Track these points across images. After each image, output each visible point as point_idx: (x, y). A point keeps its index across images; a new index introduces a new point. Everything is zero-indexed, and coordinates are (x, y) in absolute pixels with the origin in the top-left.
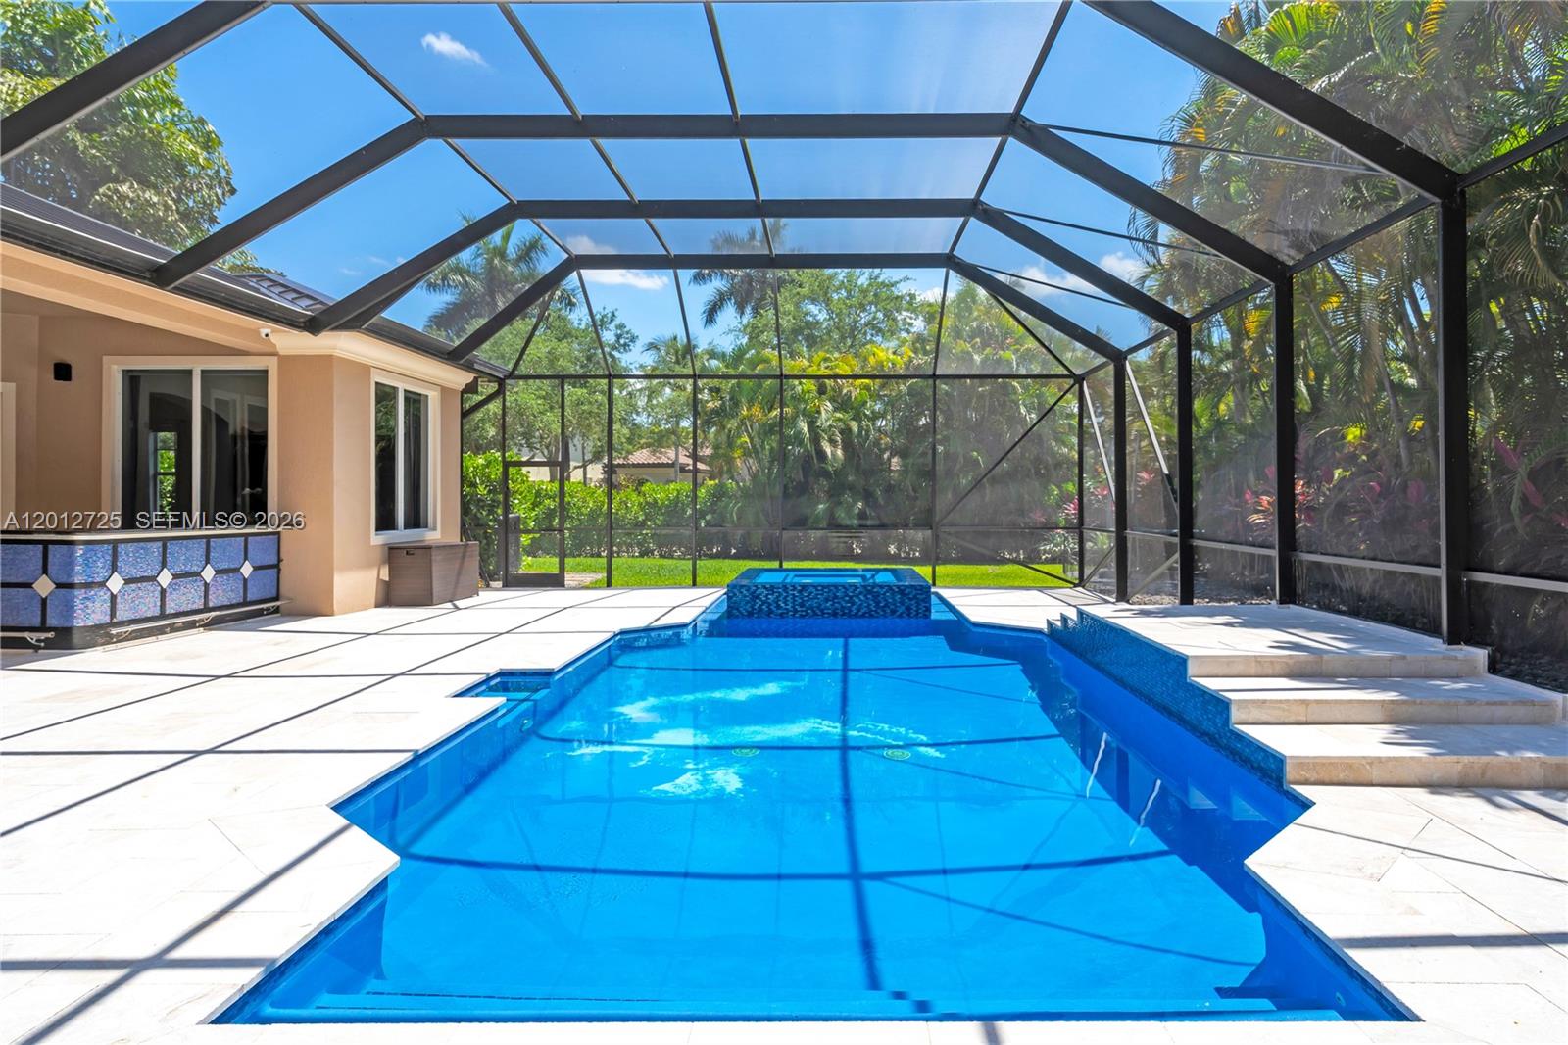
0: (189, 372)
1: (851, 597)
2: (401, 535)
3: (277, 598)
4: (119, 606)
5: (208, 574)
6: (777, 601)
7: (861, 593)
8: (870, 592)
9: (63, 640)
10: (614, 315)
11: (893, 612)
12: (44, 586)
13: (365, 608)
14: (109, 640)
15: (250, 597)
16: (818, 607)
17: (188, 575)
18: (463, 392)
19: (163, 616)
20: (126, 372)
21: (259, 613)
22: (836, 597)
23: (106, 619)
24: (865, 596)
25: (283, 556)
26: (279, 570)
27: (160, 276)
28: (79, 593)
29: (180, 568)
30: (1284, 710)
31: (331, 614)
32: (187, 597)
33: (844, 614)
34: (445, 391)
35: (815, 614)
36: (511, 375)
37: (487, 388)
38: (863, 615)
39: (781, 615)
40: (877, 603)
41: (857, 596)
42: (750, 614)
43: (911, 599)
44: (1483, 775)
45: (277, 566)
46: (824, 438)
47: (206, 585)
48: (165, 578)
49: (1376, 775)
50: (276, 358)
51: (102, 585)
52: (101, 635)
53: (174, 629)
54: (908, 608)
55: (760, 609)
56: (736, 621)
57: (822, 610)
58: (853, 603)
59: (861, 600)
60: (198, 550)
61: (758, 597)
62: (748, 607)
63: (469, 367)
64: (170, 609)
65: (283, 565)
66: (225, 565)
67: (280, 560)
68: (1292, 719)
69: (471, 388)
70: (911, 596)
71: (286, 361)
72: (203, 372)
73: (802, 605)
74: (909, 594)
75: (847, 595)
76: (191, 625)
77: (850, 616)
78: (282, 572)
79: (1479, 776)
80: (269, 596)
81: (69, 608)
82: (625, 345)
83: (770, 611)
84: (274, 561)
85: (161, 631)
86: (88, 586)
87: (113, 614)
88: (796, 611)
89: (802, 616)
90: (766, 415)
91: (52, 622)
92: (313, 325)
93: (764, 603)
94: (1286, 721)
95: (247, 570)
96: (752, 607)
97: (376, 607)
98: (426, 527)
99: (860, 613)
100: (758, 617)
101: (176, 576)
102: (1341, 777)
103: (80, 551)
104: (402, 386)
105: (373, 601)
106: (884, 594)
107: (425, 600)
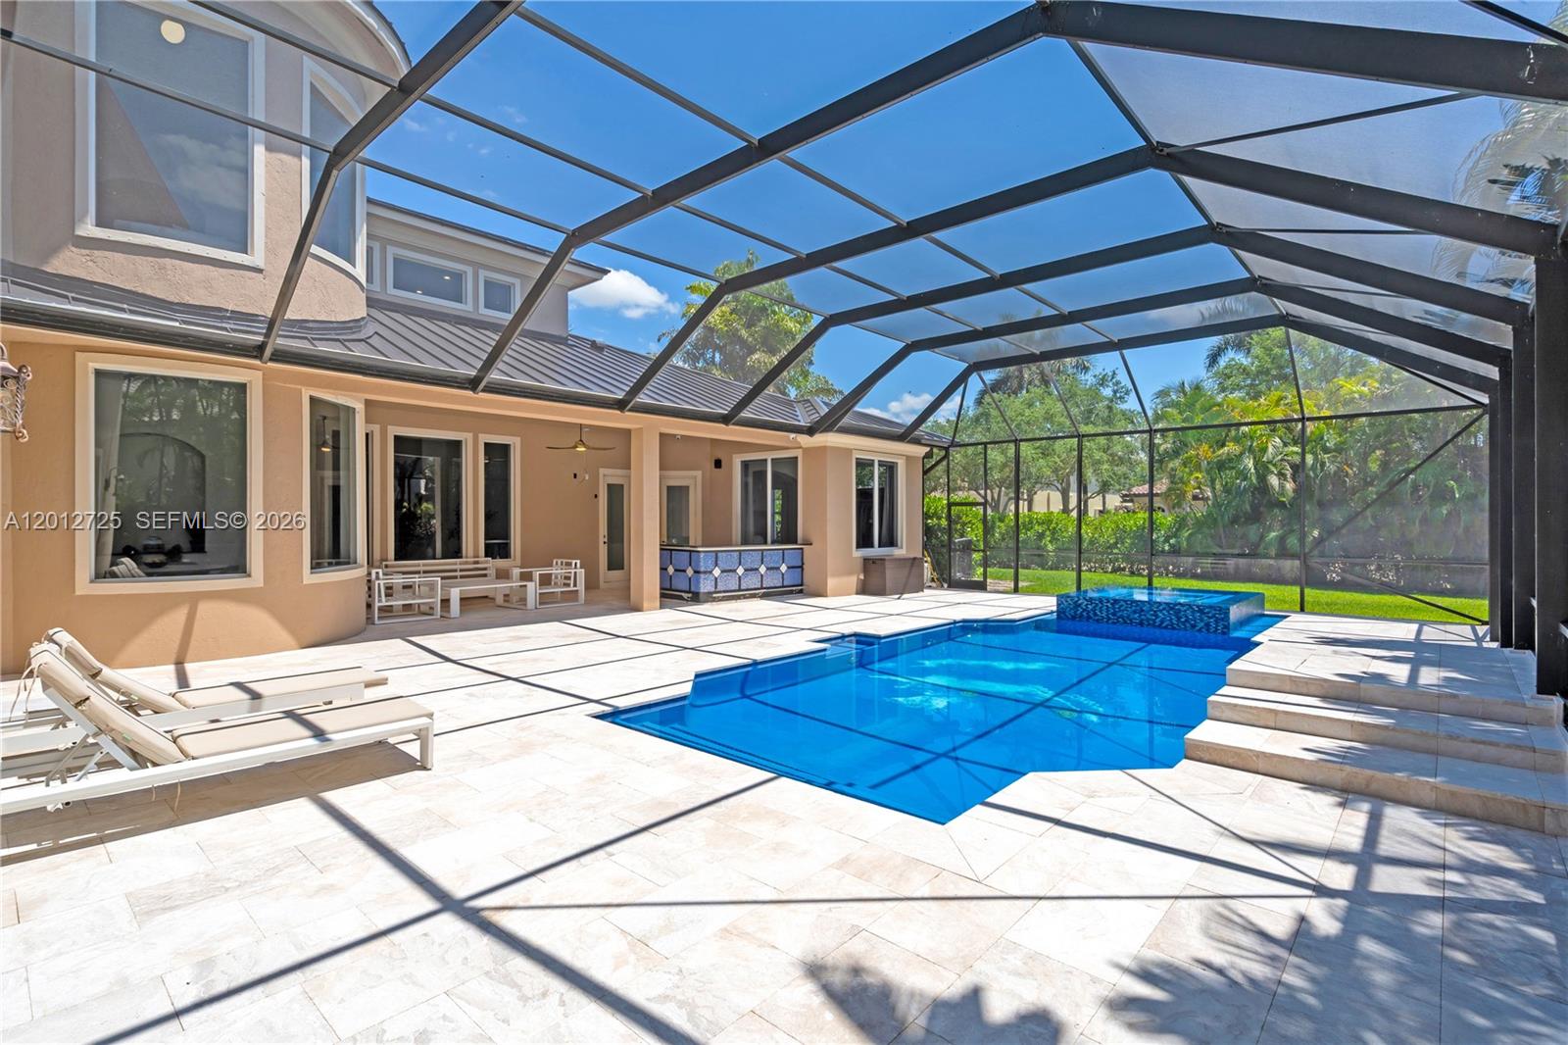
0: (766, 460)
1: (1155, 612)
2: (876, 551)
3: (801, 585)
4: (719, 584)
5: (763, 570)
6: (1094, 610)
7: (1164, 609)
8: (1172, 609)
9: (696, 598)
10: (1114, 373)
11: (1193, 626)
12: (690, 572)
13: (849, 595)
14: (714, 600)
15: (785, 584)
16: (1128, 618)
17: (752, 570)
18: (924, 458)
19: (740, 590)
20: (742, 462)
21: (791, 592)
22: (1143, 611)
23: (713, 589)
24: (1168, 612)
25: (805, 561)
26: (803, 570)
27: (726, 419)
28: (702, 576)
29: (748, 566)
30: (1253, 714)
31: (826, 596)
32: (752, 581)
33: (1149, 624)
34: (909, 459)
35: (1125, 622)
36: (953, 444)
37: (938, 454)
38: (1166, 627)
39: (1097, 620)
40: (1179, 618)
41: (1161, 611)
42: (1074, 618)
43: (1210, 618)
44: (1367, 786)
45: (801, 567)
46: (1272, 472)
47: (762, 576)
48: (740, 571)
49: (1261, 765)
50: (800, 450)
51: (711, 572)
52: (710, 598)
53: (745, 597)
54: (1208, 625)
55: (1081, 616)
56: (1063, 622)
57: (1131, 620)
58: (1157, 616)
59: (1164, 614)
60: (778, 556)
61: (1080, 605)
62: (1072, 612)
63: (917, 442)
64: (742, 588)
65: (804, 566)
66: (772, 565)
67: (803, 564)
68: (1262, 723)
69: (929, 455)
70: (1210, 615)
71: (807, 451)
72: (772, 459)
73: (1114, 614)
74: (1208, 613)
75: (1152, 610)
76: (753, 596)
77: (1154, 626)
78: (805, 571)
79: (1364, 787)
80: (796, 583)
81: (698, 582)
82: (1121, 398)
83: (1089, 618)
84: (800, 564)
85: (738, 598)
86: (705, 572)
87: (716, 588)
88: (1109, 619)
89: (1114, 623)
90: (1214, 452)
91: (693, 589)
92: (810, 431)
93: (1084, 610)
94: (1256, 723)
95: (784, 568)
96: (1075, 612)
97: (857, 593)
98: (897, 546)
99: (1164, 625)
100: (1080, 621)
101: (746, 570)
102: (1231, 761)
103: (702, 555)
104: (876, 459)
105: (855, 590)
106: (1185, 611)
107: (880, 592)
